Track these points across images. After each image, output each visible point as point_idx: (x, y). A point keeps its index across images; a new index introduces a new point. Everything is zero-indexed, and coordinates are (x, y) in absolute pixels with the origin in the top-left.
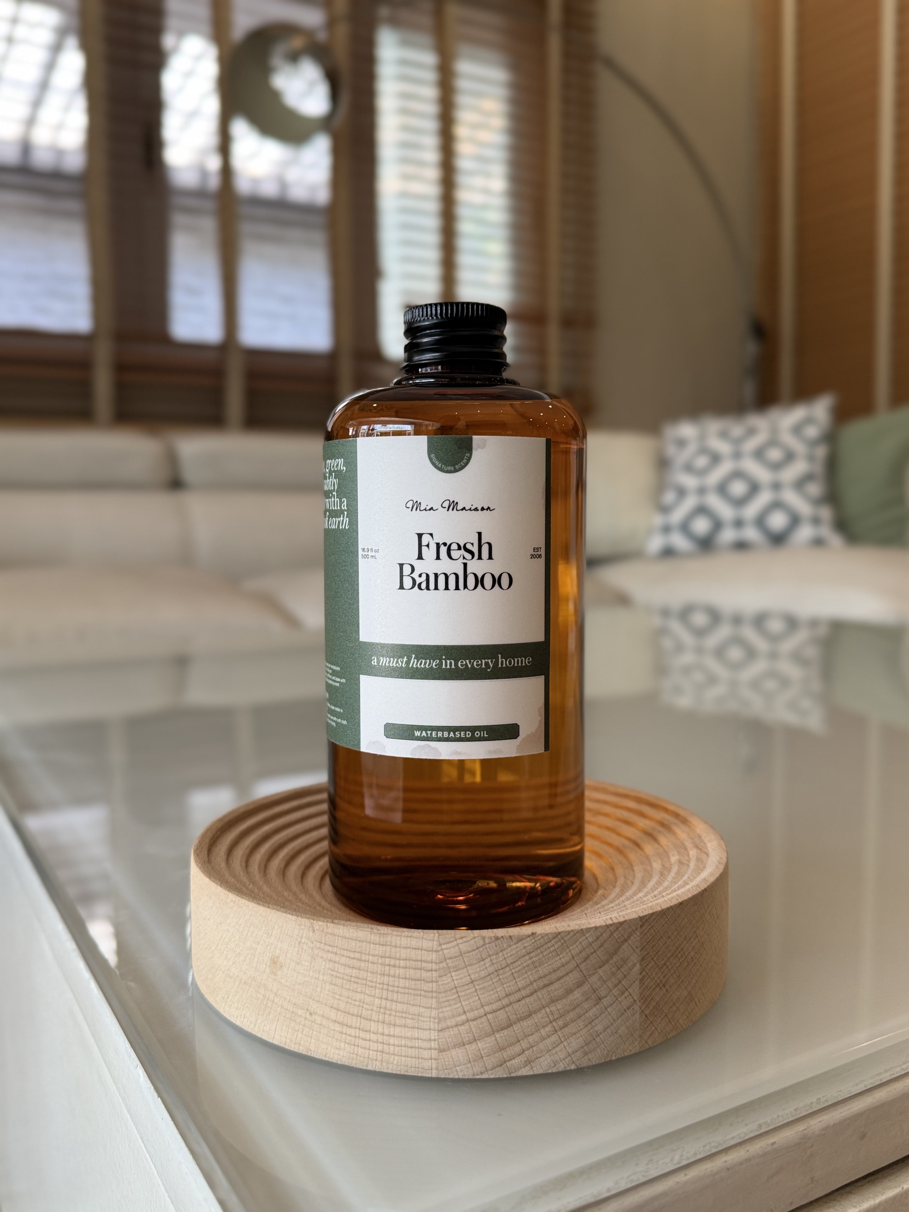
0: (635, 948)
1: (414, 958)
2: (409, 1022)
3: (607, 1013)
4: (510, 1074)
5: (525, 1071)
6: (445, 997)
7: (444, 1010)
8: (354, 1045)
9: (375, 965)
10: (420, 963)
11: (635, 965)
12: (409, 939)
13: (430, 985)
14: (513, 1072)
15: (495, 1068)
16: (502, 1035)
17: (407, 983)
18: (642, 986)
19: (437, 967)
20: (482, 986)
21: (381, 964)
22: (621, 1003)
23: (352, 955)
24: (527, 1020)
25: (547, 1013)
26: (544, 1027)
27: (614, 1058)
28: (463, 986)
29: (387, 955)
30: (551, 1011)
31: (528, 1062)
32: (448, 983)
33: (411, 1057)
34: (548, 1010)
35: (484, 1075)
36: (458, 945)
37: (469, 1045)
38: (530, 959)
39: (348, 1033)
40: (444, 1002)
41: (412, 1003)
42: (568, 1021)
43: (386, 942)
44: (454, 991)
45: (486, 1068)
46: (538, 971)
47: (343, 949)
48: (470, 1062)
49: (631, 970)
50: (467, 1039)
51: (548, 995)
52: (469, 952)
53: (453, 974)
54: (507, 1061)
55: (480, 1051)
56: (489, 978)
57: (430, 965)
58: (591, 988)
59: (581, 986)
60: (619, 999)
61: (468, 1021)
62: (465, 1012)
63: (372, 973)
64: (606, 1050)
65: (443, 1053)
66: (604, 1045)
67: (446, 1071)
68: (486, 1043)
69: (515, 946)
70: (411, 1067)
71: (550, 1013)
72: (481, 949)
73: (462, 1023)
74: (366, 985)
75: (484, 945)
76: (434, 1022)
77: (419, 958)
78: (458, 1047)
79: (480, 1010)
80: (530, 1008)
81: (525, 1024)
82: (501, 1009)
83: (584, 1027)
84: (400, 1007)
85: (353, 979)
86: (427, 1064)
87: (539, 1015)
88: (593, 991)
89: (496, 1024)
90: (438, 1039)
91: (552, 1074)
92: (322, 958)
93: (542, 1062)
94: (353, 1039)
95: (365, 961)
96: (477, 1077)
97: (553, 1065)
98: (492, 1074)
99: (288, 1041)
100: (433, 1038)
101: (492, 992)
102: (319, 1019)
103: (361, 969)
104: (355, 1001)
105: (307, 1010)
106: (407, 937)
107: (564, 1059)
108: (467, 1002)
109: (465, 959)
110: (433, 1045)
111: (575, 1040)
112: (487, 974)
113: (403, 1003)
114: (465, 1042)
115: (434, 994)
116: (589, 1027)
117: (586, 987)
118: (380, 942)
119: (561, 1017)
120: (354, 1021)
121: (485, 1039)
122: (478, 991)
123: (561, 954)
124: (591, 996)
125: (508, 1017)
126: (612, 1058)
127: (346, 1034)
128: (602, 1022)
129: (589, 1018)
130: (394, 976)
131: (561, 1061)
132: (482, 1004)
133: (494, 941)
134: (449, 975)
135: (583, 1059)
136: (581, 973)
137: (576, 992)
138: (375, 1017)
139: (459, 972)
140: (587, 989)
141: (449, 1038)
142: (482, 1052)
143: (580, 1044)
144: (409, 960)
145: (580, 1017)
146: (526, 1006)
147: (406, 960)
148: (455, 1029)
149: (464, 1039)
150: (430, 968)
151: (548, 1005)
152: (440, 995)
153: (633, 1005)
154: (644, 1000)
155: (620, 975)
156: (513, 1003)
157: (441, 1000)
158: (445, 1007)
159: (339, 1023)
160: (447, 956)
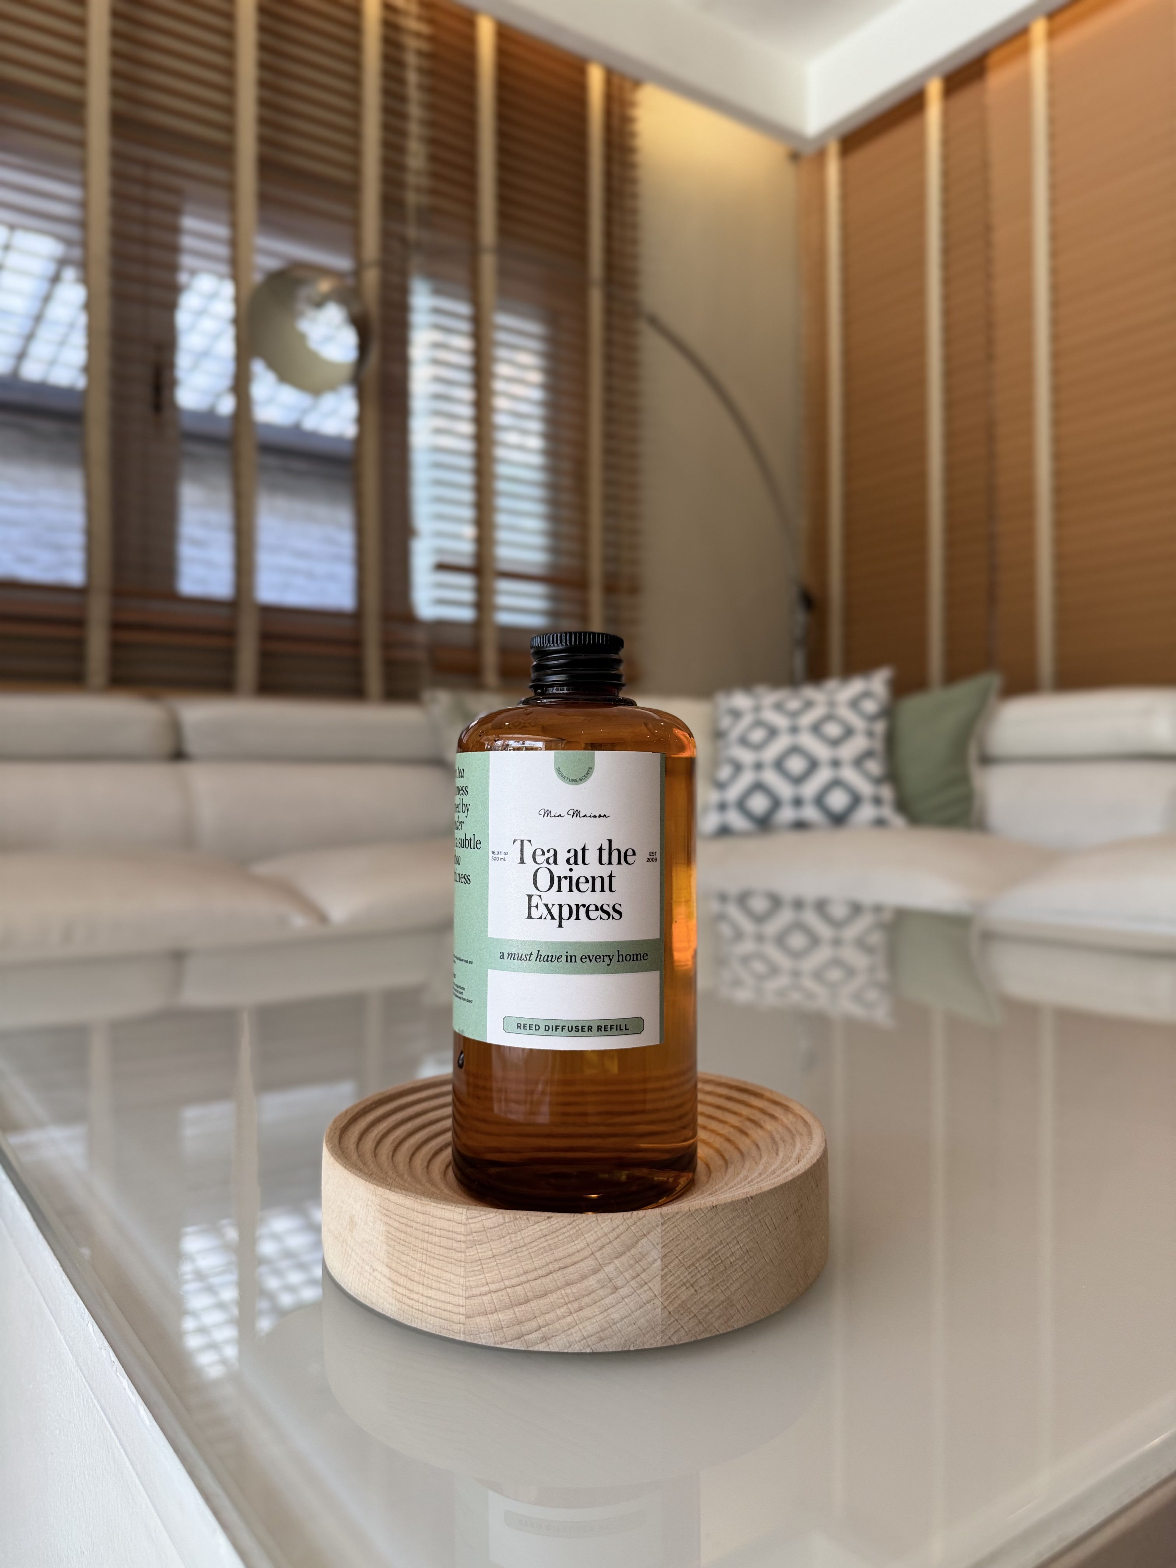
0: (655, 1245)
1: (447, 1228)
2: (443, 1287)
3: (624, 1302)
4: (528, 1348)
5: (541, 1347)
6: (472, 1267)
7: (471, 1279)
8: (402, 1302)
9: (417, 1231)
10: (451, 1233)
11: (655, 1260)
12: (443, 1211)
13: (459, 1255)
14: (530, 1347)
15: (514, 1340)
16: (520, 1309)
17: (442, 1251)
18: (664, 1283)
19: (465, 1239)
20: (502, 1261)
21: (422, 1231)
22: (639, 1296)
23: (401, 1220)
24: (543, 1298)
25: (562, 1295)
26: (559, 1307)
27: (632, 1349)
28: (487, 1259)
29: (427, 1223)
30: (565, 1293)
31: (544, 1339)
32: (474, 1255)
33: (444, 1320)
34: (563, 1291)
35: (504, 1345)
36: (482, 1220)
37: (491, 1315)
38: (546, 1241)
39: (398, 1290)
40: (470, 1272)
41: (445, 1269)
42: (583, 1305)
43: (426, 1211)
44: (479, 1262)
45: (506, 1338)
46: (554, 1253)
47: (395, 1214)
48: (491, 1331)
49: (651, 1265)
50: (489, 1309)
51: (563, 1277)
52: (491, 1228)
53: (478, 1247)
54: (525, 1335)
55: (500, 1321)
56: (508, 1255)
57: (459, 1236)
58: (606, 1277)
59: (596, 1273)
60: (637, 1291)
61: (490, 1292)
62: (487, 1284)
63: (416, 1238)
64: (623, 1339)
65: (470, 1319)
66: (621, 1334)
67: (472, 1336)
68: (506, 1315)
69: (532, 1228)
70: (444, 1329)
71: (566, 1295)
72: (502, 1227)
73: (485, 1293)
74: (411, 1248)
75: (505, 1223)
76: (463, 1289)
77: (451, 1229)
78: (482, 1316)
79: (500, 1283)
80: (546, 1288)
81: (541, 1302)
82: (519, 1285)
83: (600, 1313)
84: (435, 1272)
85: (402, 1242)
86: (456, 1327)
87: (555, 1296)
88: (608, 1280)
89: (514, 1298)
90: (466, 1305)
91: (567, 1353)
92: (381, 1220)
93: (558, 1341)
94: (400, 1296)
95: (410, 1226)
96: (498, 1346)
97: (568, 1345)
98: (511, 1345)
99: (359, 1293)
100: (461, 1304)
101: (510, 1268)
102: (379, 1276)
103: (408, 1233)
104: (403, 1262)
105: (371, 1266)
106: (442, 1208)
107: (579, 1342)
108: (490, 1275)
109: (488, 1235)
110: (462, 1310)
111: (590, 1325)
112: (507, 1250)
113: (438, 1268)
114: (488, 1312)
115: (463, 1264)
116: (605, 1314)
117: (601, 1275)
118: (421, 1210)
119: (576, 1300)
120: (402, 1280)
121: (506, 1311)
122: (499, 1265)
123: (576, 1240)
124: (607, 1284)
125: (526, 1293)
126: (629, 1348)
127: (396, 1291)
128: (619, 1311)
129: (605, 1305)
130: (431, 1243)
131: (576, 1343)
132: (502, 1278)
133: (513, 1221)
134: (475, 1247)
135: (599, 1345)
136: (596, 1261)
137: (591, 1278)
138: (417, 1278)
139: (483, 1246)
140: (602, 1277)
141: (474, 1306)
142: (502, 1323)
143: (596, 1329)
144: (443, 1230)
145: (595, 1303)
146: (543, 1285)
147: (440, 1229)
148: (479, 1298)
149: (487, 1308)
150: (459, 1240)
151: (563, 1287)
152: (467, 1265)
153: (654, 1299)
154: (667, 1296)
155: (638, 1268)
156: (531, 1281)
157: (469, 1270)
158: (472, 1276)
159: (392, 1281)
160: (474, 1230)
